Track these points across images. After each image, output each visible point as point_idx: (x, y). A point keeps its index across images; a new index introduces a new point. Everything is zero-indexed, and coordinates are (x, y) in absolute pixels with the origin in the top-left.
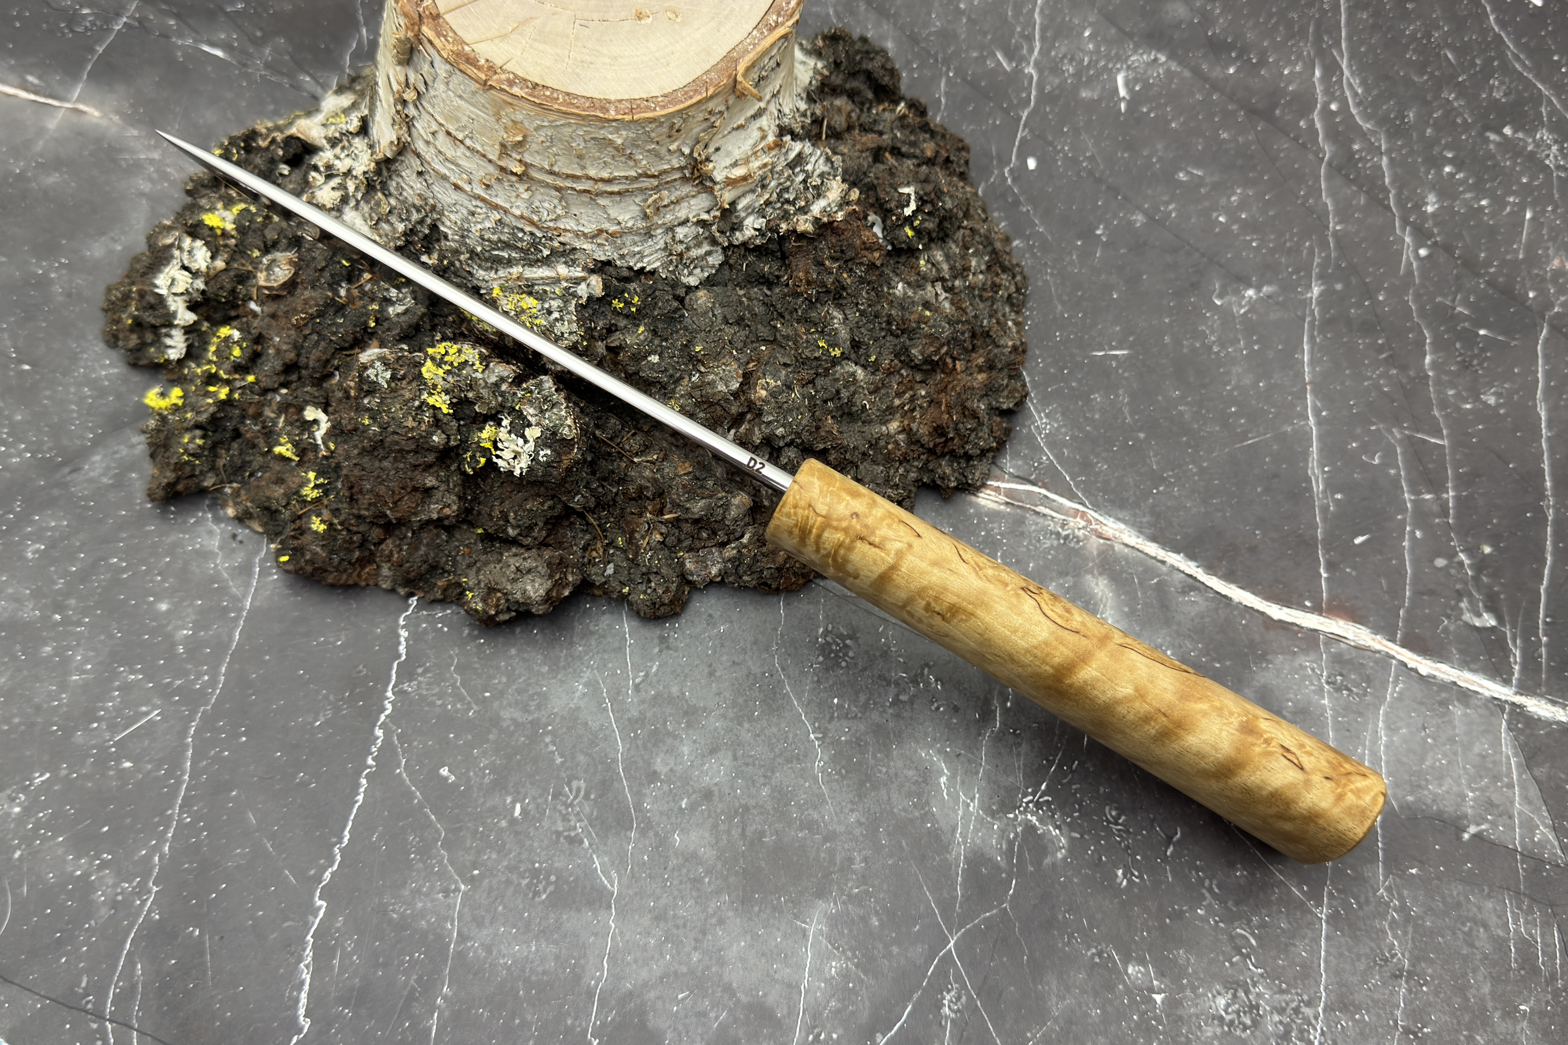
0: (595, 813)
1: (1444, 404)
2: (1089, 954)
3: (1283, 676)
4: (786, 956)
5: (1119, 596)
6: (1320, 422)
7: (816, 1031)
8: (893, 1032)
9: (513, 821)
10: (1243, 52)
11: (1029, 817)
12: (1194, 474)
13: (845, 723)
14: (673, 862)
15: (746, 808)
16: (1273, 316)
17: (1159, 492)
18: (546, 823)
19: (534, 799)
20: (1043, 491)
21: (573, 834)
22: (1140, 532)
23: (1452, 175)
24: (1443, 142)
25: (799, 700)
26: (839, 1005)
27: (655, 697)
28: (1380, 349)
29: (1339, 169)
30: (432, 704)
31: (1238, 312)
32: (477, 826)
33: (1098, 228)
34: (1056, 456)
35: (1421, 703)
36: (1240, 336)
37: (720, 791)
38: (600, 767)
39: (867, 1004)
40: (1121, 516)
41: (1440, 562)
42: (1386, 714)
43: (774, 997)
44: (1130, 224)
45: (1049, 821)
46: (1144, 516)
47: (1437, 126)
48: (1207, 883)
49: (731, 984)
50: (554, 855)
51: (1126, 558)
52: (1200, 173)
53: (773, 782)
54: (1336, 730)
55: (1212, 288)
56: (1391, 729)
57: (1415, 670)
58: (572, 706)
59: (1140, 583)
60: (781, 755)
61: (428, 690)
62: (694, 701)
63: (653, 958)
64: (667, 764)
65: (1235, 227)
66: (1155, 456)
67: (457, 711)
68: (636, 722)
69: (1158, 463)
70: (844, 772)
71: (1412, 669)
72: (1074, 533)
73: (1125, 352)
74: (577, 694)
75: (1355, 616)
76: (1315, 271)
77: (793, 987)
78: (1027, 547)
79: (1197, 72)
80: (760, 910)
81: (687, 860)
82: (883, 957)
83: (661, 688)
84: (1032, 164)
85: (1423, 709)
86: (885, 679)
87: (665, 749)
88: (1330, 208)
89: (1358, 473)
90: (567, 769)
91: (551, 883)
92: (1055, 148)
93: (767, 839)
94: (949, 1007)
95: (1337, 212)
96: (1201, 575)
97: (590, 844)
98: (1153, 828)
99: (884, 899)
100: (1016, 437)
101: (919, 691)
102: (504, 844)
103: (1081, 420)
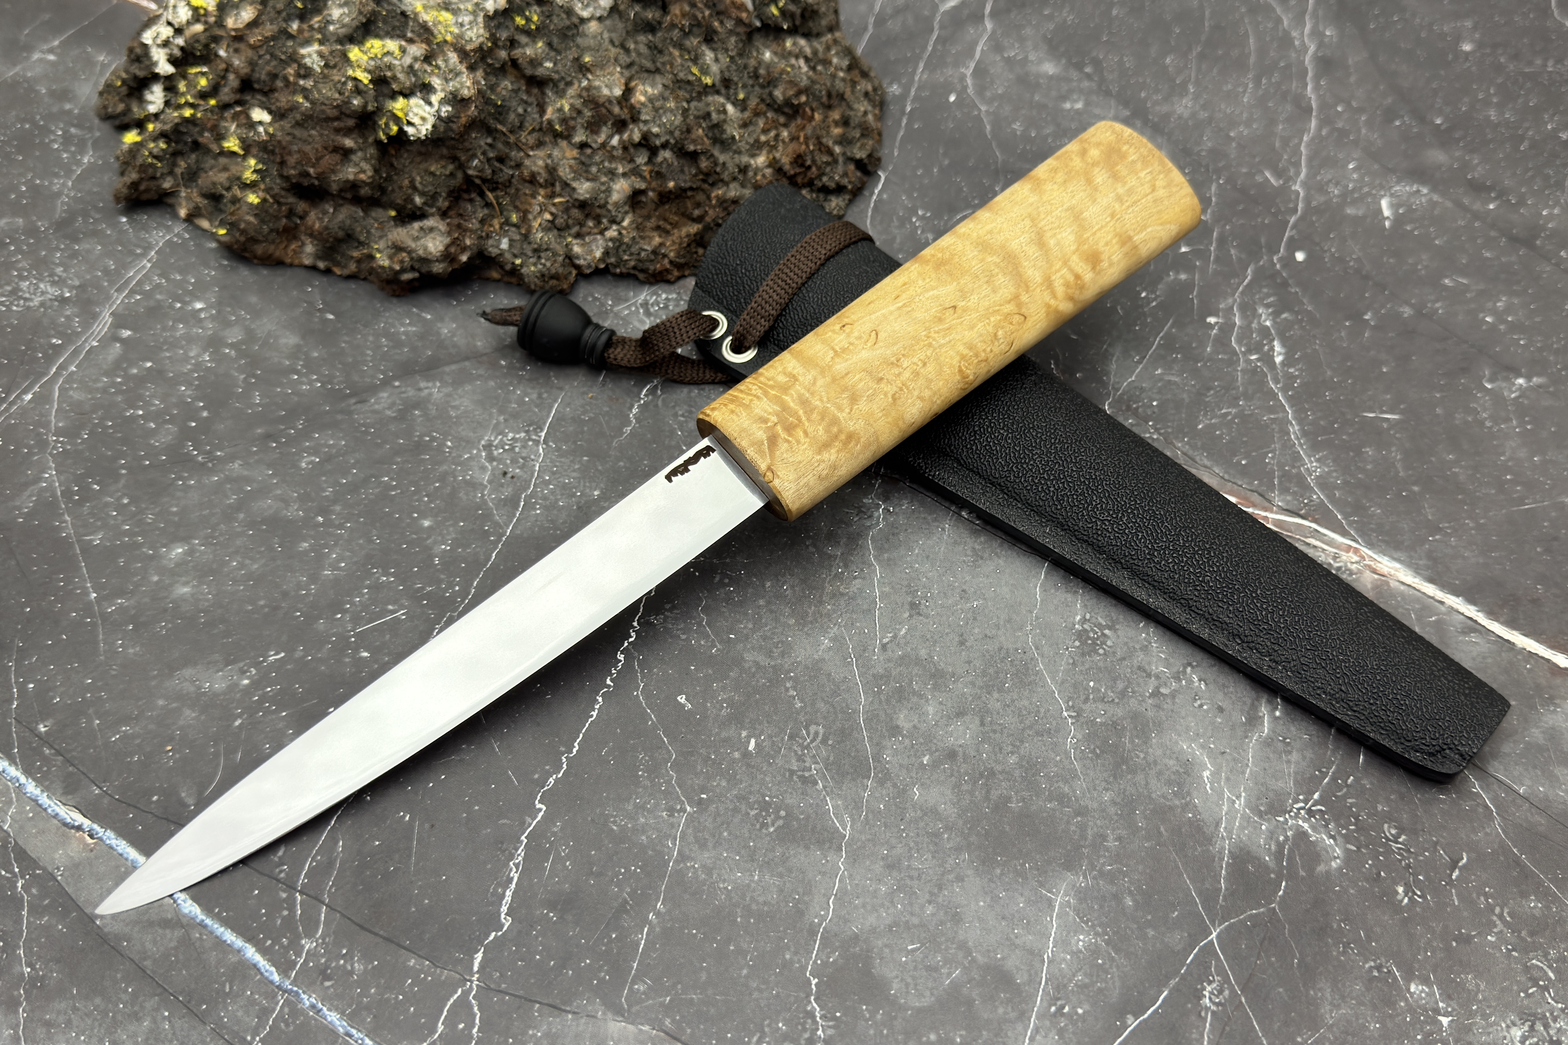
0: (832, 758)
2: (1367, 966)
4: (1028, 922)
7: (1059, 1003)
8: (1146, 1016)
9: (746, 754)
10: (1502, 193)
11: (1300, 822)
12: (1471, 529)
13: (1101, 705)
14: (910, 815)
15: (992, 773)
16: (1544, 403)
17: (1435, 540)
18: (779, 761)
19: (770, 736)
20: (1314, 526)
21: (807, 774)
22: (1417, 573)
25: (1053, 678)
26: (1087, 981)
27: (902, 658)
30: (677, 637)
31: (1509, 396)
32: (711, 753)
33: (1366, 314)
34: (1326, 496)
36: (1512, 416)
37: (964, 752)
38: (840, 716)
39: (1118, 984)
40: (1396, 556)
43: (1013, 962)
44: (1398, 314)
45: (1322, 829)
46: (1421, 559)
48: (1497, 910)
49: (967, 942)
50: (786, 791)
51: (1402, 595)
52: (1465, 281)
53: (1022, 752)
55: (1481, 374)
58: (816, 657)
60: (1030, 727)
61: (673, 623)
62: (943, 666)
63: (883, 905)
64: (911, 721)
65: (1502, 327)
66: (1430, 507)
67: (700, 646)
68: (882, 678)
69: (1433, 515)
70: (1098, 751)
72: (1346, 566)
73: (1396, 417)
74: (823, 647)
77: (1035, 955)
79: (1458, 204)
80: (1002, 874)
81: (925, 814)
82: (1137, 938)
83: (909, 649)
84: (1300, 256)
86: (1145, 672)
87: (910, 706)
90: (806, 713)
91: (780, 818)
92: (1322, 248)
93: (1013, 805)
94: (1210, 999)
96: (1482, 619)
97: (825, 787)
98: (1436, 850)
99: (1138, 880)
100: (1285, 476)
101: (1181, 686)
102: (735, 773)
103: (1353, 468)
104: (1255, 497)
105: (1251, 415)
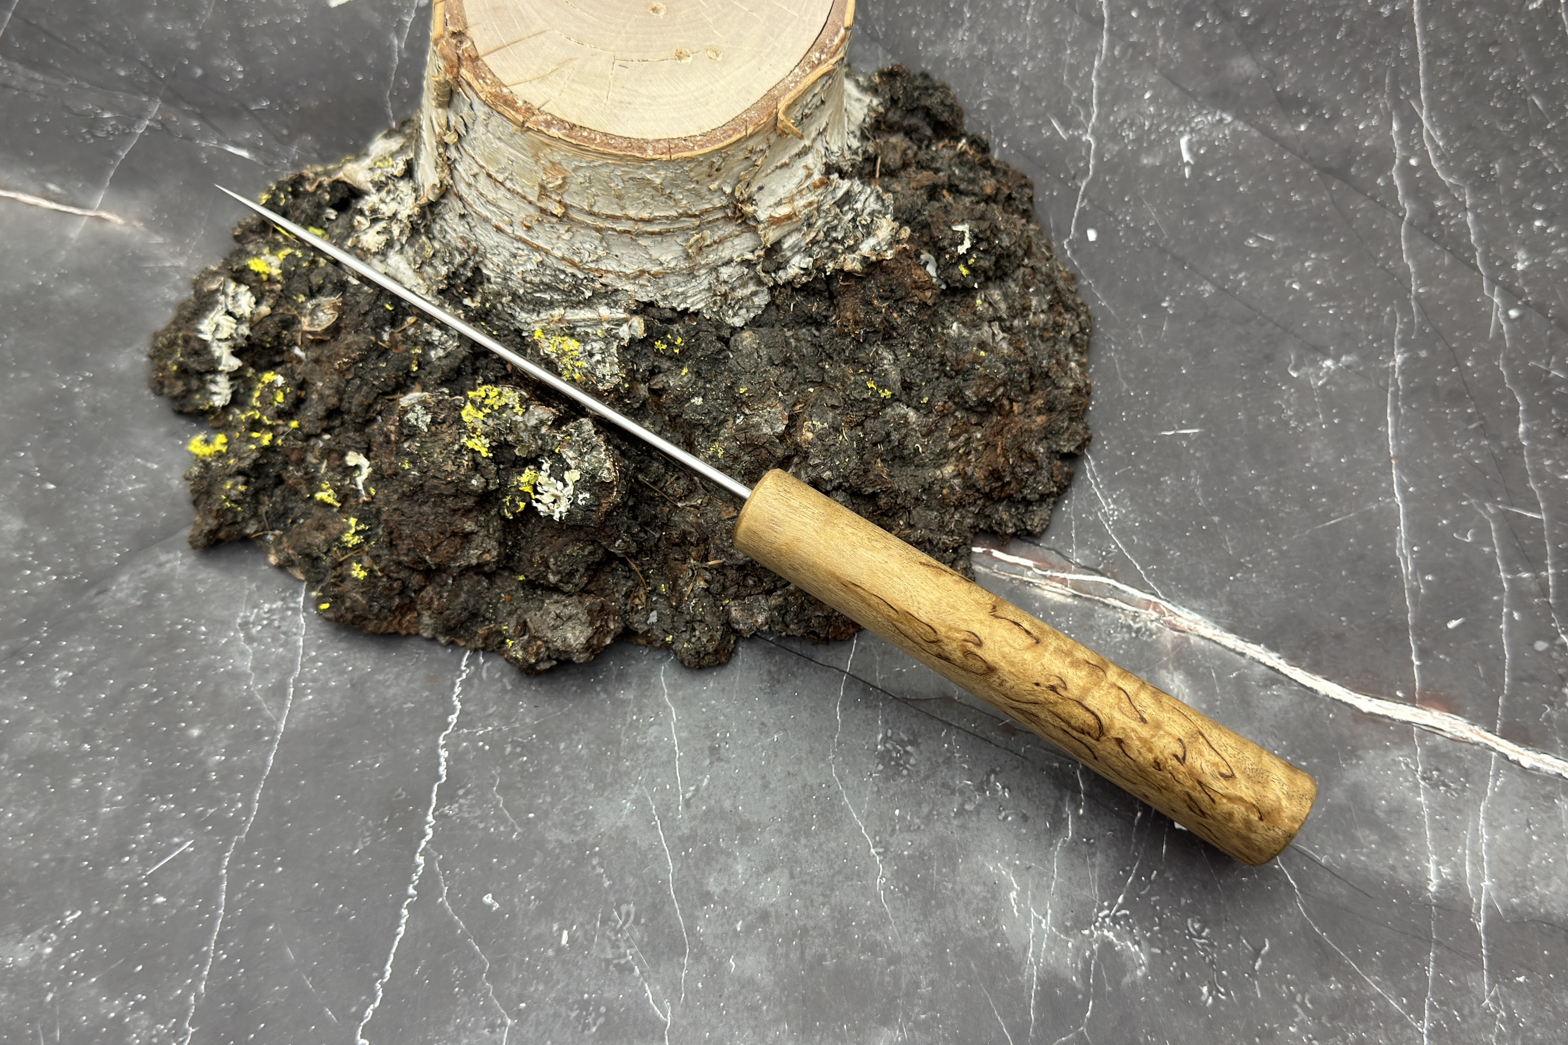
0: (646, 939)
1: (1539, 476)
3: (1374, 772)
5: (1196, 692)
6: (1407, 498)
9: (560, 950)
10: (1314, 108)
11: (1106, 932)
12: (1273, 559)
13: (907, 836)
14: (729, 990)
15: (805, 930)
16: (1352, 388)
17: (1236, 579)
18: (594, 950)
19: (582, 925)
20: (1113, 582)
21: (623, 961)
22: (1217, 623)
23: (1543, 229)
24: (1532, 194)
25: (859, 812)
27: (705, 813)
28: (1470, 419)
29: (1421, 228)
30: (475, 827)
31: (1316, 384)
32: (524, 956)
33: (1164, 300)
34: (1125, 544)
35: (1525, 798)
36: (1318, 410)
37: (776, 912)
38: (650, 890)
40: (1195, 606)
41: (1541, 645)
42: (1487, 811)
44: (1199, 294)
45: (1127, 936)
46: (1221, 605)
47: (1526, 178)
48: (1299, 998)
50: (604, 984)
51: (1203, 651)
52: (1270, 239)
53: (833, 901)
54: (1433, 830)
55: (1287, 360)
56: (1493, 826)
57: (1518, 763)
58: (620, 824)
59: (1218, 677)
60: (839, 872)
61: (469, 813)
62: (748, 816)
64: (721, 884)
65: (1310, 294)
66: (1231, 540)
67: (500, 834)
68: (688, 839)
69: (1234, 548)
70: (907, 889)
71: (1513, 762)
72: (1146, 625)
73: (1196, 431)
74: (626, 812)
75: (1452, 707)
76: (1397, 338)
78: (1097, 642)
79: (1265, 131)
80: (822, 1039)
81: (743, 987)
83: (713, 802)
84: (1092, 235)
85: (1528, 804)
86: (949, 787)
87: (718, 867)
88: (1412, 270)
89: (1450, 553)
90: (615, 892)
91: (601, 1015)
92: (1116, 219)
93: (828, 963)
95: (1419, 275)
96: (1284, 667)
97: (641, 972)
98: (1239, 940)
99: (952, 1025)
100: (1082, 525)
101: (985, 799)
102: (551, 974)
103: (1151, 505)
104: (1054, 559)
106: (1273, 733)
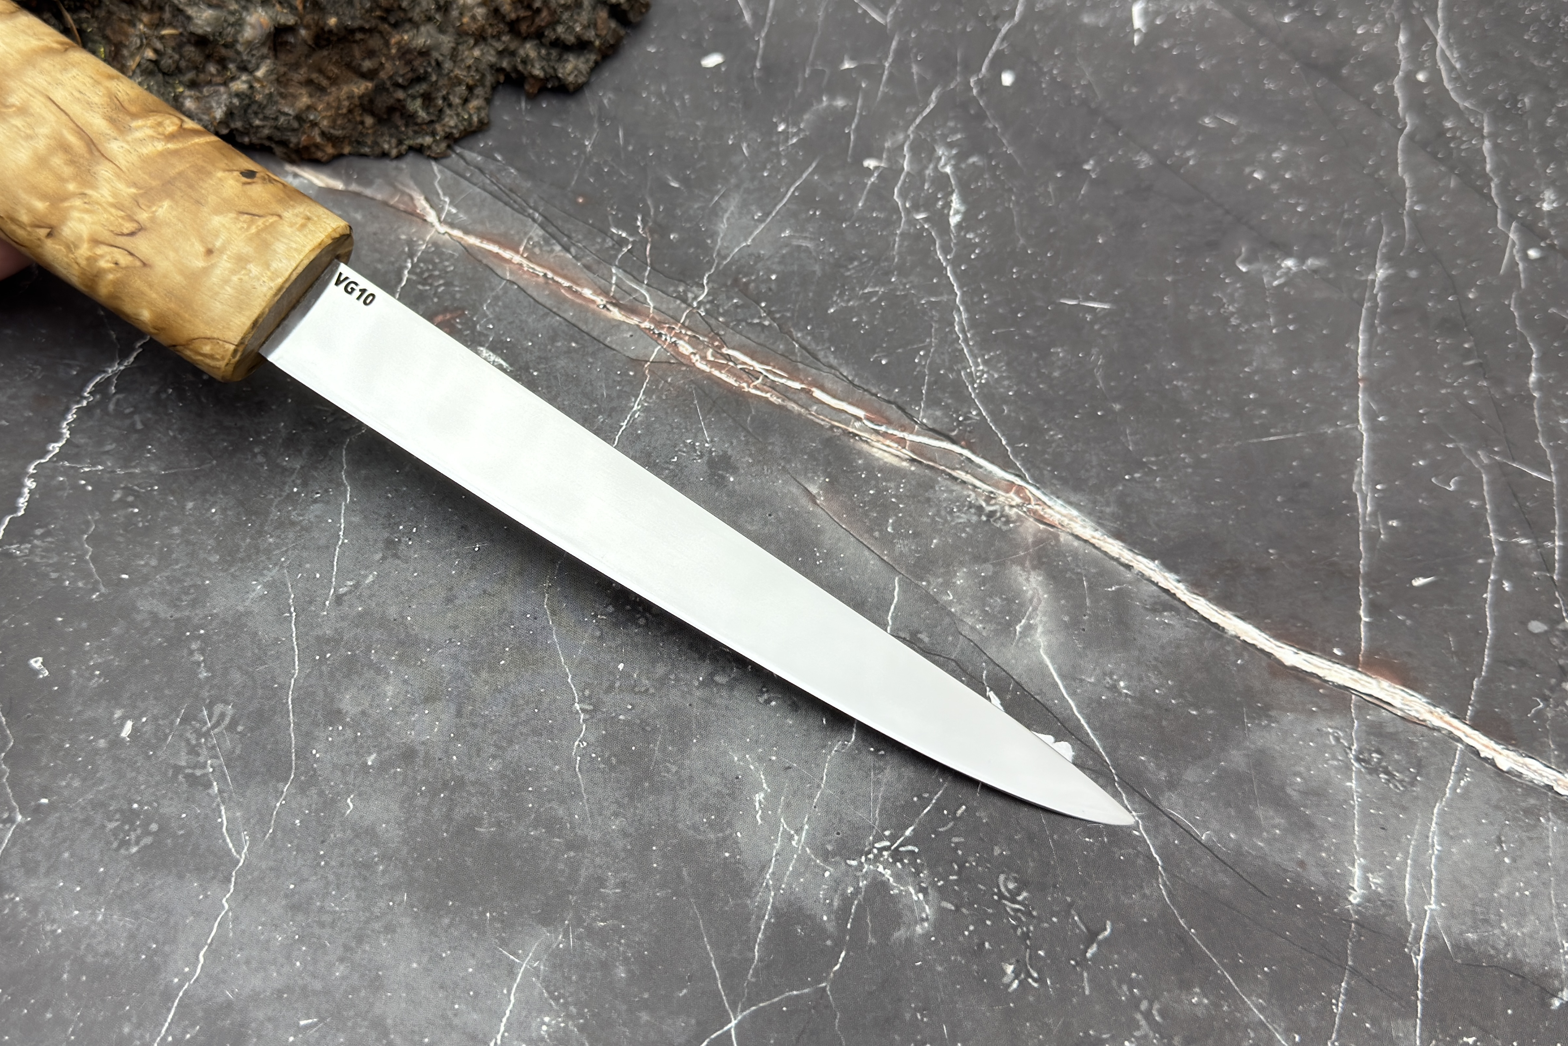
0: (239, 751)
1: (1552, 433)
3: (1290, 740)
4: (476, 994)
5: (1058, 600)
6: (1375, 428)
9: (116, 743)
11: (881, 868)
12: (1187, 466)
13: (629, 697)
14: (337, 835)
16: (1317, 294)
17: (1132, 479)
18: (162, 753)
19: (155, 718)
20: (968, 453)
22: (1100, 525)
25: (568, 657)
27: (361, 615)
28: (1466, 354)
29: (1424, 145)
31: (1270, 283)
33: (1087, 162)
34: (991, 413)
35: (1497, 807)
36: (1270, 312)
37: (427, 753)
38: (260, 692)
40: (1074, 500)
41: (1537, 627)
42: (1443, 815)
44: (1132, 164)
45: (911, 879)
46: (1108, 504)
48: (1144, 1005)
51: (1075, 553)
52: (1232, 122)
53: (508, 756)
54: (1365, 825)
55: (1237, 251)
56: (1449, 835)
57: (1492, 762)
58: (241, 608)
59: (1090, 588)
60: (527, 722)
62: (417, 630)
63: (274, 961)
64: (360, 704)
65: (1275, 187)
66: (1133, 434)
68: (328, 642)
69: (1136, 444)
70: (614, 761)
71: (1486, 759)
72: (1003, 510)
73: (1106, 306)
74: (252, 595)
75: (1407, 679)
76: (1382, 251)
77: (478, 1040)
78: (932, 517)
79: (1240, 14)
80: (451, 925)
81: (357, 836)
82: (624, 1024)
83: (374, 605)
84: (1007, 79)
85: (1501, 815)
87: (361, 683)
88: (1408, 184)
89: (1424, 498)
90: (213, 687)
92: (1040, 69)
93: (483, 830)
95: (1418, 190)
96: (1182, 592)
97: (221, 791)
98: (1069, 914)
99: (640, 943)
100: (938, 382)
101: (745, 674)
102: (96, 769)
103: (1034, 375)
104: (893, 412)
105: (905, 296)
106: (1155, 668)
